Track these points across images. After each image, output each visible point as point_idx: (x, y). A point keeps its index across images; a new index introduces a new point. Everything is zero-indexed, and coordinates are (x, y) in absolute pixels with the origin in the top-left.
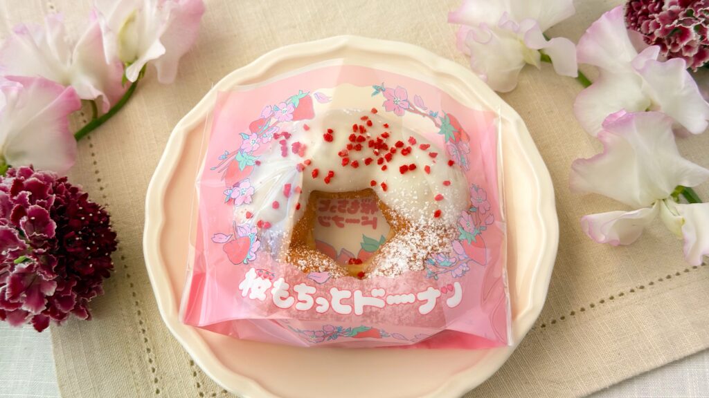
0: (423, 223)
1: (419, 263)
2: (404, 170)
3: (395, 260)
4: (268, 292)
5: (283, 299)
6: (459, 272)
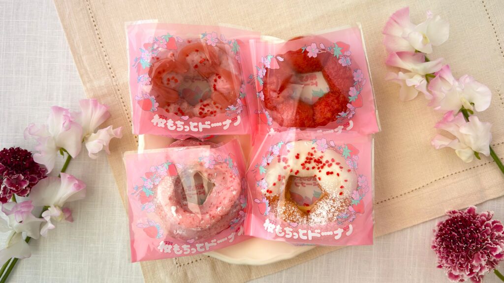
0: (335, 196)
1: (331, 214)
2: (328, 173)
3: (321, 211)
4: (274, 229)
5: (280, 233)
6: (351, 219)
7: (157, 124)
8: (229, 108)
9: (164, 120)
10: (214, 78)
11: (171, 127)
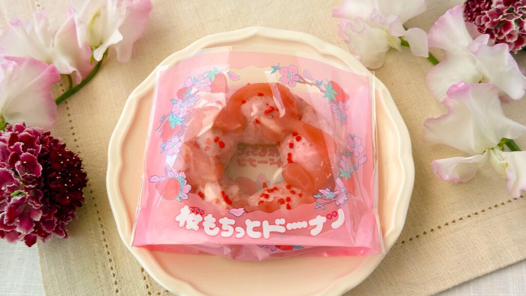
7: (186, 223)
8: (322, 194)
9: (199, 216)
10: (289, 141)
11: (211, 229)
